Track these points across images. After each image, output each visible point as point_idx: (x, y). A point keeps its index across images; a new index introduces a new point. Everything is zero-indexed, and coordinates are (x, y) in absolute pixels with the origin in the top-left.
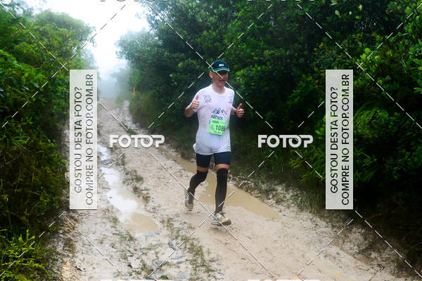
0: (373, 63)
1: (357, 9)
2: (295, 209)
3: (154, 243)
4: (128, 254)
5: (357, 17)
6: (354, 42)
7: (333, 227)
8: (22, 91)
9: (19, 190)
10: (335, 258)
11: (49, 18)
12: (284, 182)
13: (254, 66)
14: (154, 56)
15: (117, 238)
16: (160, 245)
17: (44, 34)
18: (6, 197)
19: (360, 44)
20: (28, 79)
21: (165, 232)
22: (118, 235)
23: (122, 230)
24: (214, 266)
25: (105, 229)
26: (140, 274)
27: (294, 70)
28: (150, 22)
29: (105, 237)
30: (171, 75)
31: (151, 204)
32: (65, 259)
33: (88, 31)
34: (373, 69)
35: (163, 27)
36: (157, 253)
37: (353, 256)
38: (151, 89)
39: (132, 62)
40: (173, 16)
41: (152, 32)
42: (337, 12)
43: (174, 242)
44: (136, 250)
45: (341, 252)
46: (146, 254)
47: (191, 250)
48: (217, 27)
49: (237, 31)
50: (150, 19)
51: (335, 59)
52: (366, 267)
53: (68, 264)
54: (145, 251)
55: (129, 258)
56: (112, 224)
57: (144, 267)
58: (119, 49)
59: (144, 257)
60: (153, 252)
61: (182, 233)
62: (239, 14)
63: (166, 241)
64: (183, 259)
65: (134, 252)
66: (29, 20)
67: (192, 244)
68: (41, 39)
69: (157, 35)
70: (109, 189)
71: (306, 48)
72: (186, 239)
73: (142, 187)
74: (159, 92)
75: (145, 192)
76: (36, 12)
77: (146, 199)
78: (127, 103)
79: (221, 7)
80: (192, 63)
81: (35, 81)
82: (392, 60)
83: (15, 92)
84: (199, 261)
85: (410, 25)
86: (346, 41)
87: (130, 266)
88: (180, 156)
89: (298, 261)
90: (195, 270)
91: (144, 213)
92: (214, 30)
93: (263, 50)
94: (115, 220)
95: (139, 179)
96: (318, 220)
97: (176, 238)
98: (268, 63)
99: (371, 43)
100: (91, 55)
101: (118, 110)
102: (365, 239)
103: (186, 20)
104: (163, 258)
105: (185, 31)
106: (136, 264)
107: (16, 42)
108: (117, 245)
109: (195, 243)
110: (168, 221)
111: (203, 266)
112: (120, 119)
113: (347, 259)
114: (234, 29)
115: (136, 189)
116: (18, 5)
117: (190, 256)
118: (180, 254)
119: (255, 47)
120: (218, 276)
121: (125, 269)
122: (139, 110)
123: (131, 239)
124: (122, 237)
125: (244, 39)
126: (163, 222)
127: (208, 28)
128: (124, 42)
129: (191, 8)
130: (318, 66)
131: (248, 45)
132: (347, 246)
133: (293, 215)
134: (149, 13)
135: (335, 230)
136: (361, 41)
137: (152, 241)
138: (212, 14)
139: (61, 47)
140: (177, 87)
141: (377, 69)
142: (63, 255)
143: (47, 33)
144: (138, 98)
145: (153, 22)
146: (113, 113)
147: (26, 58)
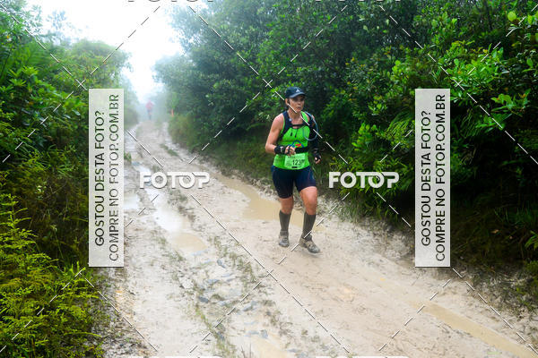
0: (404, 75)
1: (384, 24)
2: (337, 219)
3: (203, 262)
4: (179, 275)
5: (385, 31)
6: (383, 54)
7: (375, 235)
8: (64, 120)
9: (68, 218)
10: (378, 265)
11: (86, 47)
12: (323, 194)
13: (287, 83)
14: (189, 78)
15: (167, 260)
16: (210, 264)
17: (82, 62)
18: (54, 227)
19: (390, 57)
20: (68, 108)
21: (213, 249)
22: (167, 256)
23: (172, 251)
24: (264, 281)
25: (154, 250)
26: (192, 294)
27: (327, 84)
28: (183, 46)
29: (156, 259)
30: (207, 96)
31: (197, 223)
32: (118, 285)
33: (124, 57)
34: (405, 81)
35: (197, 50)
36: (207, 272)
37: (396, 262)
38: (188, 110)
39: (169, 85)
40: (205, 38)
41: (186, 55)
42: (365, 28)
43: (223, 260)
44: (186, 270)
45: (383, 259)
46: (196, 273)
47: (241, 266)
48: (249, 47)
49: (269, 51)
50: (184, 43)
51: (366, 72)
52: (408, 272)
53: (121, 289)
54: (195, 271)
55: (180, 279)
56: (161, 245)
57: (196, 287)
58: (155, 74)
59: (195, 277)
60: (203, 270)
61: (230, 250)
62: (270, 33)
63: (215, 260)
64: (233, 276)
65: (184, 272)
66: (66, 50)
67: (241, 261)
68: (80, 67)
69: (191, 58)
70: (155, 209)
71: (337, 62)
72: (234, 257)
73: (187, 206)
74: (196, 112)
75: (190, 211)
76: (73, 42)
77: (192, 218)
78: (166, 125)
79: (251, 27)
80: (227, 83)
81: (76, 109)
82: (422, 72)
83: (56, 120)
84: (249, 277)
85: (438, 37)
86: (375, 55)
87: (182, 287)
88: (220, 173)
89: (344, 271)
90: (246, 286)
91: (191, 232)
92: (246, 50)
93: (296, 67)
94: (164, 241)
95: (183, 199)
96: (360, 229)
97: (225, 256)
98: (301, 79)
99: (400, 56)
100: (128, 80)
101: (158, 131)
102: (406, 245)
103: (219, 42)
104: (213, 277)
105: (218, 53)
106: (188, 284)
107: (55, 72)
108: (168, 266)
109: (243, 259)
110: (215, 239)
111: (253, 282)
112: (160, 141)
113: (390, 265)
114: (266, 49)
115: (181, 209)
116: (55, 35)
117: (240, 273)
118: (230, 272)
119: (288, 64)
120: (269, 291)
121: (178, 290)
122: (178, 130)
123: (181, 259)
124: (172, 258)
125: (277, 57)
126: (210, 240)
127: (240, 49)
128: (160, 66)
129: (224, 30)
130: (350, 80)
131: (281, 63)
132: (389, 253)
133: (335, 225)
134: (182, 37)
135: (376, 237)
136: (390, 54)
137: (201, 260)
138: (244, 35)
139: (99, 74)
140: (213, 107)
141: (409, 80)
142: (116, 280)
143: (84, 61)
144: (176, 120)
145: (187, 45)
146: (153, 135)
147: (65, 86)
